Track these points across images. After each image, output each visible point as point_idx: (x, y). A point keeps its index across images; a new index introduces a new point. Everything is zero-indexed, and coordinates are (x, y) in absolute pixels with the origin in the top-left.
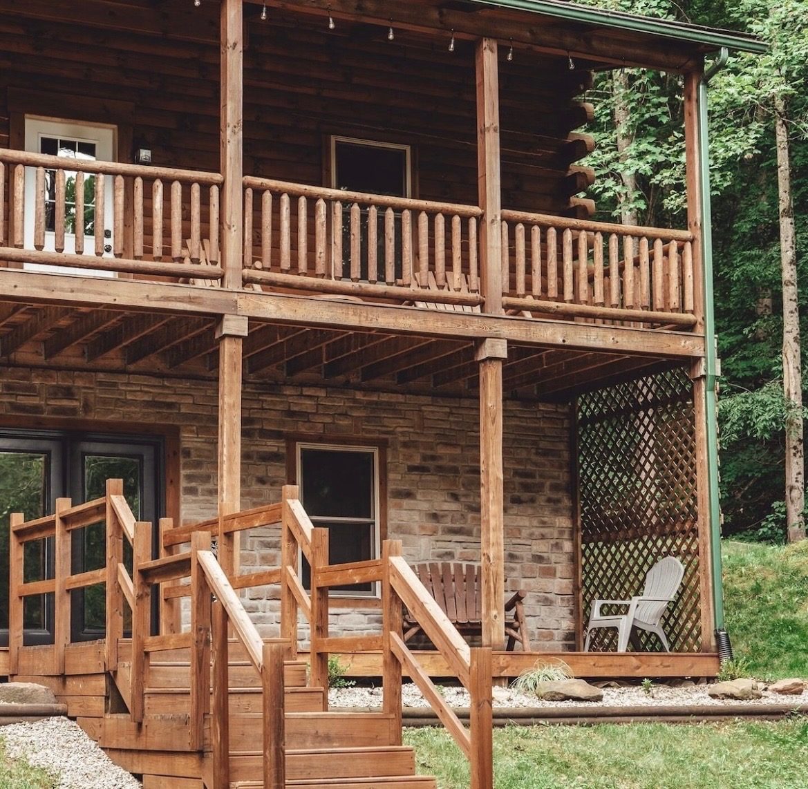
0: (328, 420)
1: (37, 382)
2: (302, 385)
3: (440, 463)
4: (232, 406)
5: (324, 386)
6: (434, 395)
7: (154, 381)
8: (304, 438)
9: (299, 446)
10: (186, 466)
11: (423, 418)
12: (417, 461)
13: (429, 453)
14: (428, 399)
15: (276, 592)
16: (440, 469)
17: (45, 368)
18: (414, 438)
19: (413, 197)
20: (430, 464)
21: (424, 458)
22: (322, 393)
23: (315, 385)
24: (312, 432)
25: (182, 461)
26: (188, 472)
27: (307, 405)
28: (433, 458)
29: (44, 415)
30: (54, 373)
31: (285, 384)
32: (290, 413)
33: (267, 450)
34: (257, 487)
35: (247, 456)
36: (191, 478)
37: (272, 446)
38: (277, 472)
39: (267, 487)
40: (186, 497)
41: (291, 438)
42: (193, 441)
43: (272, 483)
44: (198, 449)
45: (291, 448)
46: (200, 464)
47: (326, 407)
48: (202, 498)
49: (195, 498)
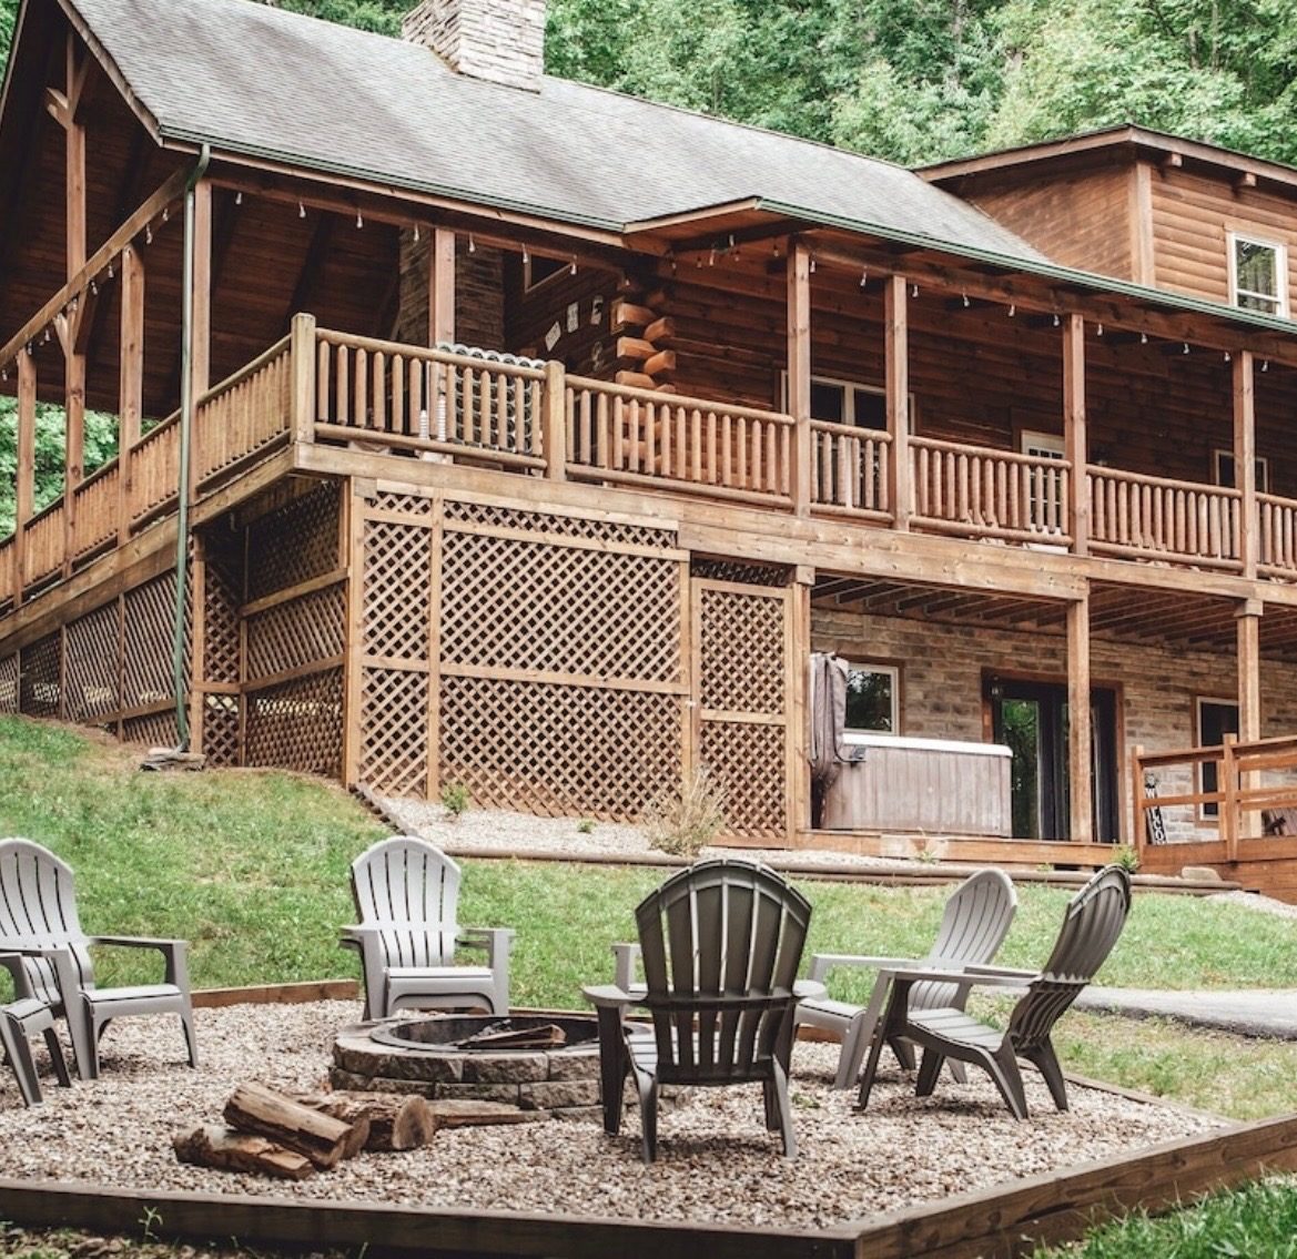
0: (1216, 680)
1: (1034, 645)
2: (1199, 651)
3: (1289, 716)
4: (1253, 669)
5: (1213, 653)
6: (1283, 661)
7: (1107, 646)
8: (1203, 694)
9: (1199, 700)
10: (1130, 714)
11: (1277, 680)
12: (1274, 714)
13: (1281, 707)
14: (1279, 664)
15: (1188, 815)
16: (1289, 720)
17: (1039, 633)
18: (1272, 695)
19: (1269, 493)
20: (1282, 716)
21: (1278, 712)
22: (1213, 658)
23: (1206, 651)
24: (1207, 689)
25: (1125, 709)
26: (1130, 718)
27: (1202, 667)
28: (1284, 712)
29: (1038, 671)
30: (1045, 638)
31: (1188, 650)
32: (1194, 674)
33: (1178, 702)
34: (1172, 731)
35: (1166, 707)
36: (1130, 723)
37: (1182, 699)
38: (1185, 719)
39: (1179, 732)
40: (1128, 739)
41: (1194, 694)
42: (1130, 693)
43: (1183, 729)
44: (1136, 701)
45: (1194, 702)
46: (1136, 713)
47: (1216, 669)
48: (1138, 739)
49: (1133, 739)
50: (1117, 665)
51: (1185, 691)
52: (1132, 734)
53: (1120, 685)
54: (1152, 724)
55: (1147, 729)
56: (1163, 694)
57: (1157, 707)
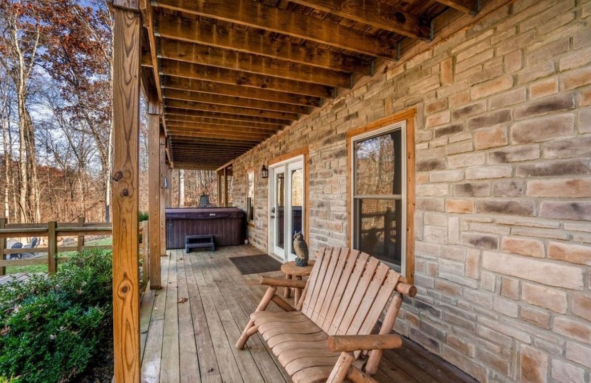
0: (368, 112)
5: (366, 83)
8: (356, 133)
9: (353, 140)
22: (364, 90)
24: (360, 126)
25: (310, 166)
26: (311, 172)
27: (358, 105)
32: (349, 116)
33: (338, 147)
36: (312, 175)
37: (340, 145)
38: (342, 162)
39: (338, 175)
40: (310, 187)
41: (348, 136)
42: (312, 153)
43: (341, 172)
44: (314, 158)
45: (348, 144)
46: (314, 167)
47: (368, 100)
48: (315, 187)
49: (313, 187)
52: (312, 183)
53: (308, 149)
54: (321, 174)
55: (320, 178)
56: (327, 146)
57: (325, 158)
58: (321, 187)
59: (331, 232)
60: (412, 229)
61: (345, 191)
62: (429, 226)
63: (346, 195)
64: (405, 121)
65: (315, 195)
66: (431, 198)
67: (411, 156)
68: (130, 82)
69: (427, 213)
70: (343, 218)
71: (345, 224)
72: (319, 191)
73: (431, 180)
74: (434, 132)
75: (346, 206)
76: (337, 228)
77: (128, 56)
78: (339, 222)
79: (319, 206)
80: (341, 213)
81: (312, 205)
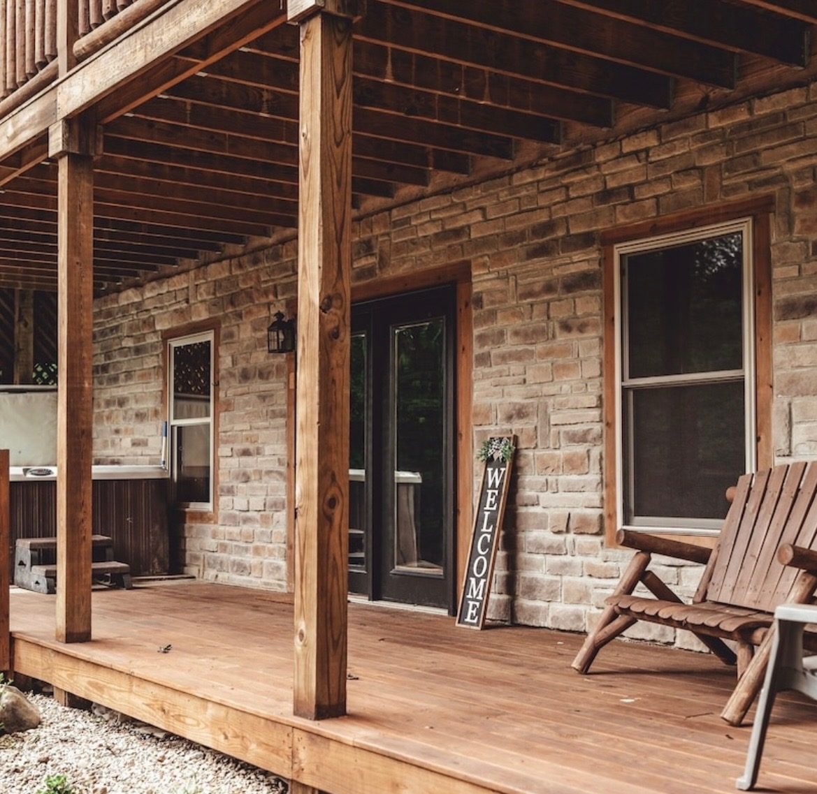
0: (663, 189)
2: (622, 136)
8: (627, 237)
9: (618, 251)
10: (481, 321)
22: (653, 141)
24: (637, 221)
25: (475, 313)
26: (481, 330)
33: (573, 269)
34: (562, 338)
35: (549, 288)
36: (482, 339)
37: (580, 261)
38: (587, 304)
39: (574, 335)
40: (477, 371)
41: (606, 241)
42: (483, 281)
43: (582, 328)
44: (489, 292)
45: (606, 261)
46: (492, 315)
47: (660, 165)
48: (495, 368)
49: (487, 370)
50: (458, 232)
51: (586, 240)
52: (484, 360)
53: (464, 272)
54: (516, 333)
55: (511, 344)
56: (538, 263)
57: (530, 294)
58: (515, 367)
59: (550, 479)
60: (768, 436)
61: (598, 373)
62: (803, 426)
63: (597, 381)
64: (750, 219)
65: (498, 389)
66: (805, 370)
67: (763, 290)
68: (341, 141)
69: (798, 401)
70: (590, 437)
71: (595, 452)
72: (509, 379)
73: (805, 337)
74: (810, 245)
75: (600, 406)
76: (572, 464)
77: (338, 97)
78: (580, 449)
79: (509, 418)
80: (585, 427)
81: (487, 417)
